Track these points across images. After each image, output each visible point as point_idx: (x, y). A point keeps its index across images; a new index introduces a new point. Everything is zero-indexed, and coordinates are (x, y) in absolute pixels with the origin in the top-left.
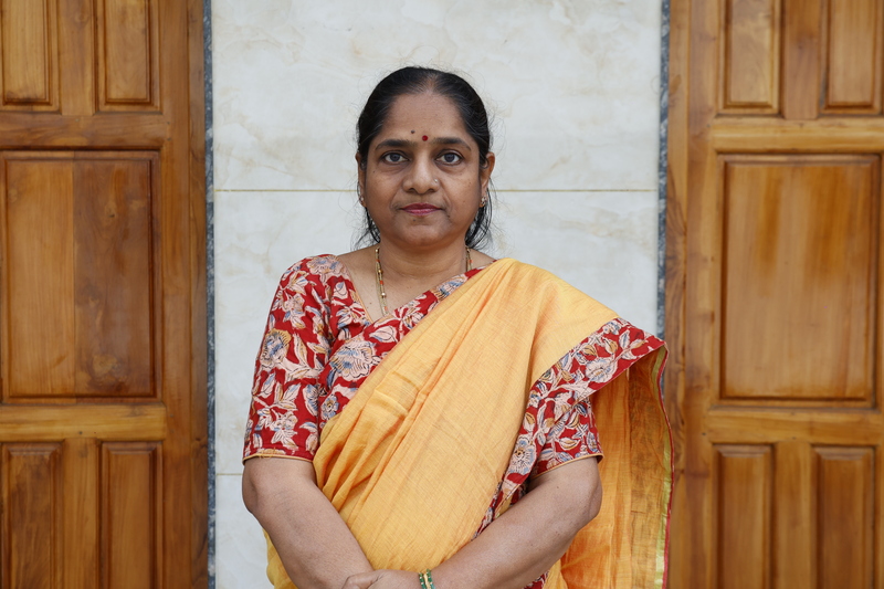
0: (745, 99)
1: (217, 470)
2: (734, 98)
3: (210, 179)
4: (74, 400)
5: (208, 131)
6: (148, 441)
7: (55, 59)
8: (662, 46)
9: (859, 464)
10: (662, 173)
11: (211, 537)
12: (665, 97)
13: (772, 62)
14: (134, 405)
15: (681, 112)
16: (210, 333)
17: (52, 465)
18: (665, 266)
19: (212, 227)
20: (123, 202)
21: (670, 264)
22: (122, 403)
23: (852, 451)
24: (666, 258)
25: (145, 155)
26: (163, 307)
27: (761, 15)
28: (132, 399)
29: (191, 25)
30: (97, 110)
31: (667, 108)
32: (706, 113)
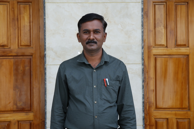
0: (159, 44)
1: (47, 127)
2: (157, 43)
3: (45, 62)
4: (13, 112)
5: (45, 52)
6: (29, 121)
7: (9, 36)
8: (142, 33)
9: (186, 122)
10: (143, 60)
12: (143, 44)
13: (165, 36)
14: (26, 112)
15: (146, 47)
16: (45, 96)
17: (8, 127)
18: (144, 80)
19: (46, 73)
20: (24, 67)
22: (23, 112)
23: (185, 120)
24: (144, 78)
25: (29, 57)
26: (33, 91)
27: (162, 26)
28: (26, 111)
29: (40, 29)
30: (18, 48)
31: (143, 46)
32: (151, 47)
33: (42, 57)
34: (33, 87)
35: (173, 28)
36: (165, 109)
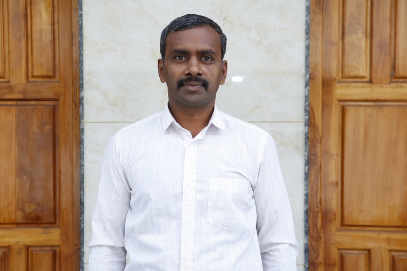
0: (352, 74)
1: (85, 262)
2: (346, 72)
3: (82, 117)
4: (15, 226)
5: (81, 93)
6: (52, 246)
7: (7, 55)
8: (306, 50)
10: (306, 113)
12: (308, 76)
13: (366, 55)
14: (45, 228)
15: (318, 81)
16: (82, 193)
17: (4, 259)
18: (309, 159)
19: (83, 140)
20: (41, 126)
21: (313, 157)
22: (39, 227)
24: (310, 155)
25: (51, 103)
27: (360, 32)
28: (44, 225)
29: (74, 39)
30: (28, 80)
31: (309, 81)
32: (332, 81)
33: (78, 103)
34: (60, 171)
35: (388, 36)
36: (364, 228)
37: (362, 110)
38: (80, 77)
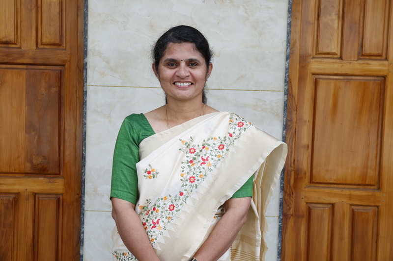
0: (325, 50)
1: (85, 209)
2: (320, 50)
3: (85, 80)
4: (24, 175)
5: (85, 59)
6: (56, 194)
7: (19, 24)
8: (288, 27)
9: (371, 214)
10: (286, 84)
11: (82, 238)
12: (289, 50)
13: (338, 35)
14: (51, 178)
15: (296, 57)
16: (84, 148)
17: (13, 203)
18: (286, 124)
19: (86, 101)
20: (48, 88)
21: (289, 123)
22: (45, 177)
23: (368, 208)
24: (287, 121)
25: (58, 68)
26: (64, 135)
27: (334, 13)
28: (50, 176)
29: (79, 11)
30: (37, 47)
31: (289, 55)
32: (308, 57)
33: (82, 69)
34: (64, 129)
35: (357, 19)
36: (329, 185)
37: (332, 83)
38: (84, 45)
